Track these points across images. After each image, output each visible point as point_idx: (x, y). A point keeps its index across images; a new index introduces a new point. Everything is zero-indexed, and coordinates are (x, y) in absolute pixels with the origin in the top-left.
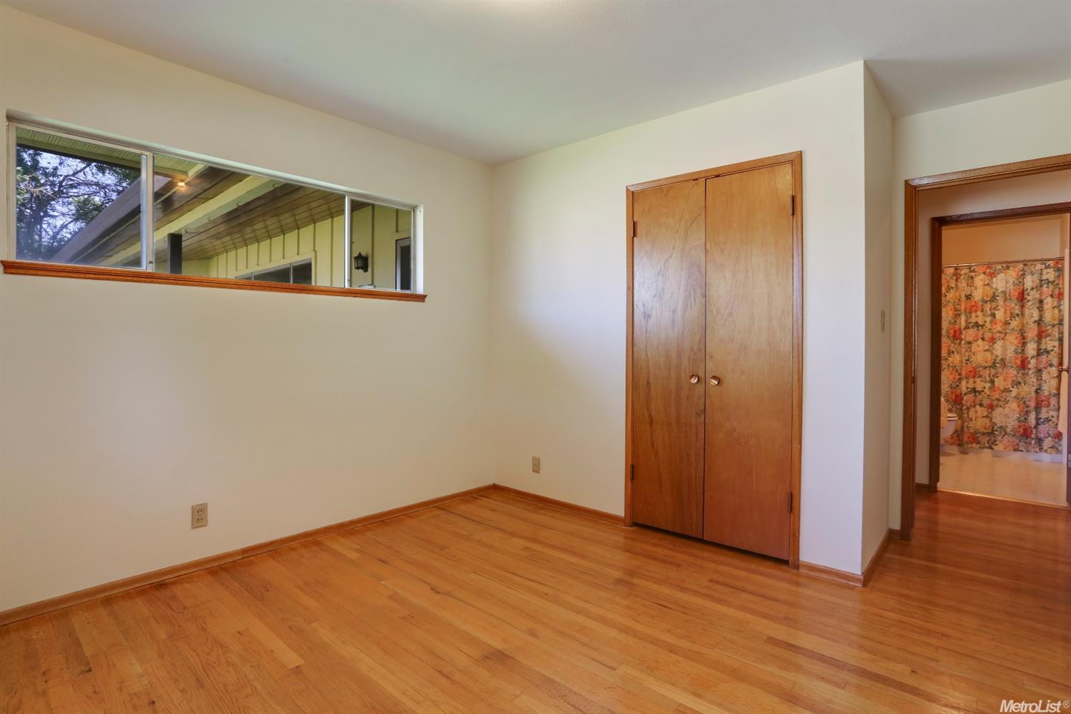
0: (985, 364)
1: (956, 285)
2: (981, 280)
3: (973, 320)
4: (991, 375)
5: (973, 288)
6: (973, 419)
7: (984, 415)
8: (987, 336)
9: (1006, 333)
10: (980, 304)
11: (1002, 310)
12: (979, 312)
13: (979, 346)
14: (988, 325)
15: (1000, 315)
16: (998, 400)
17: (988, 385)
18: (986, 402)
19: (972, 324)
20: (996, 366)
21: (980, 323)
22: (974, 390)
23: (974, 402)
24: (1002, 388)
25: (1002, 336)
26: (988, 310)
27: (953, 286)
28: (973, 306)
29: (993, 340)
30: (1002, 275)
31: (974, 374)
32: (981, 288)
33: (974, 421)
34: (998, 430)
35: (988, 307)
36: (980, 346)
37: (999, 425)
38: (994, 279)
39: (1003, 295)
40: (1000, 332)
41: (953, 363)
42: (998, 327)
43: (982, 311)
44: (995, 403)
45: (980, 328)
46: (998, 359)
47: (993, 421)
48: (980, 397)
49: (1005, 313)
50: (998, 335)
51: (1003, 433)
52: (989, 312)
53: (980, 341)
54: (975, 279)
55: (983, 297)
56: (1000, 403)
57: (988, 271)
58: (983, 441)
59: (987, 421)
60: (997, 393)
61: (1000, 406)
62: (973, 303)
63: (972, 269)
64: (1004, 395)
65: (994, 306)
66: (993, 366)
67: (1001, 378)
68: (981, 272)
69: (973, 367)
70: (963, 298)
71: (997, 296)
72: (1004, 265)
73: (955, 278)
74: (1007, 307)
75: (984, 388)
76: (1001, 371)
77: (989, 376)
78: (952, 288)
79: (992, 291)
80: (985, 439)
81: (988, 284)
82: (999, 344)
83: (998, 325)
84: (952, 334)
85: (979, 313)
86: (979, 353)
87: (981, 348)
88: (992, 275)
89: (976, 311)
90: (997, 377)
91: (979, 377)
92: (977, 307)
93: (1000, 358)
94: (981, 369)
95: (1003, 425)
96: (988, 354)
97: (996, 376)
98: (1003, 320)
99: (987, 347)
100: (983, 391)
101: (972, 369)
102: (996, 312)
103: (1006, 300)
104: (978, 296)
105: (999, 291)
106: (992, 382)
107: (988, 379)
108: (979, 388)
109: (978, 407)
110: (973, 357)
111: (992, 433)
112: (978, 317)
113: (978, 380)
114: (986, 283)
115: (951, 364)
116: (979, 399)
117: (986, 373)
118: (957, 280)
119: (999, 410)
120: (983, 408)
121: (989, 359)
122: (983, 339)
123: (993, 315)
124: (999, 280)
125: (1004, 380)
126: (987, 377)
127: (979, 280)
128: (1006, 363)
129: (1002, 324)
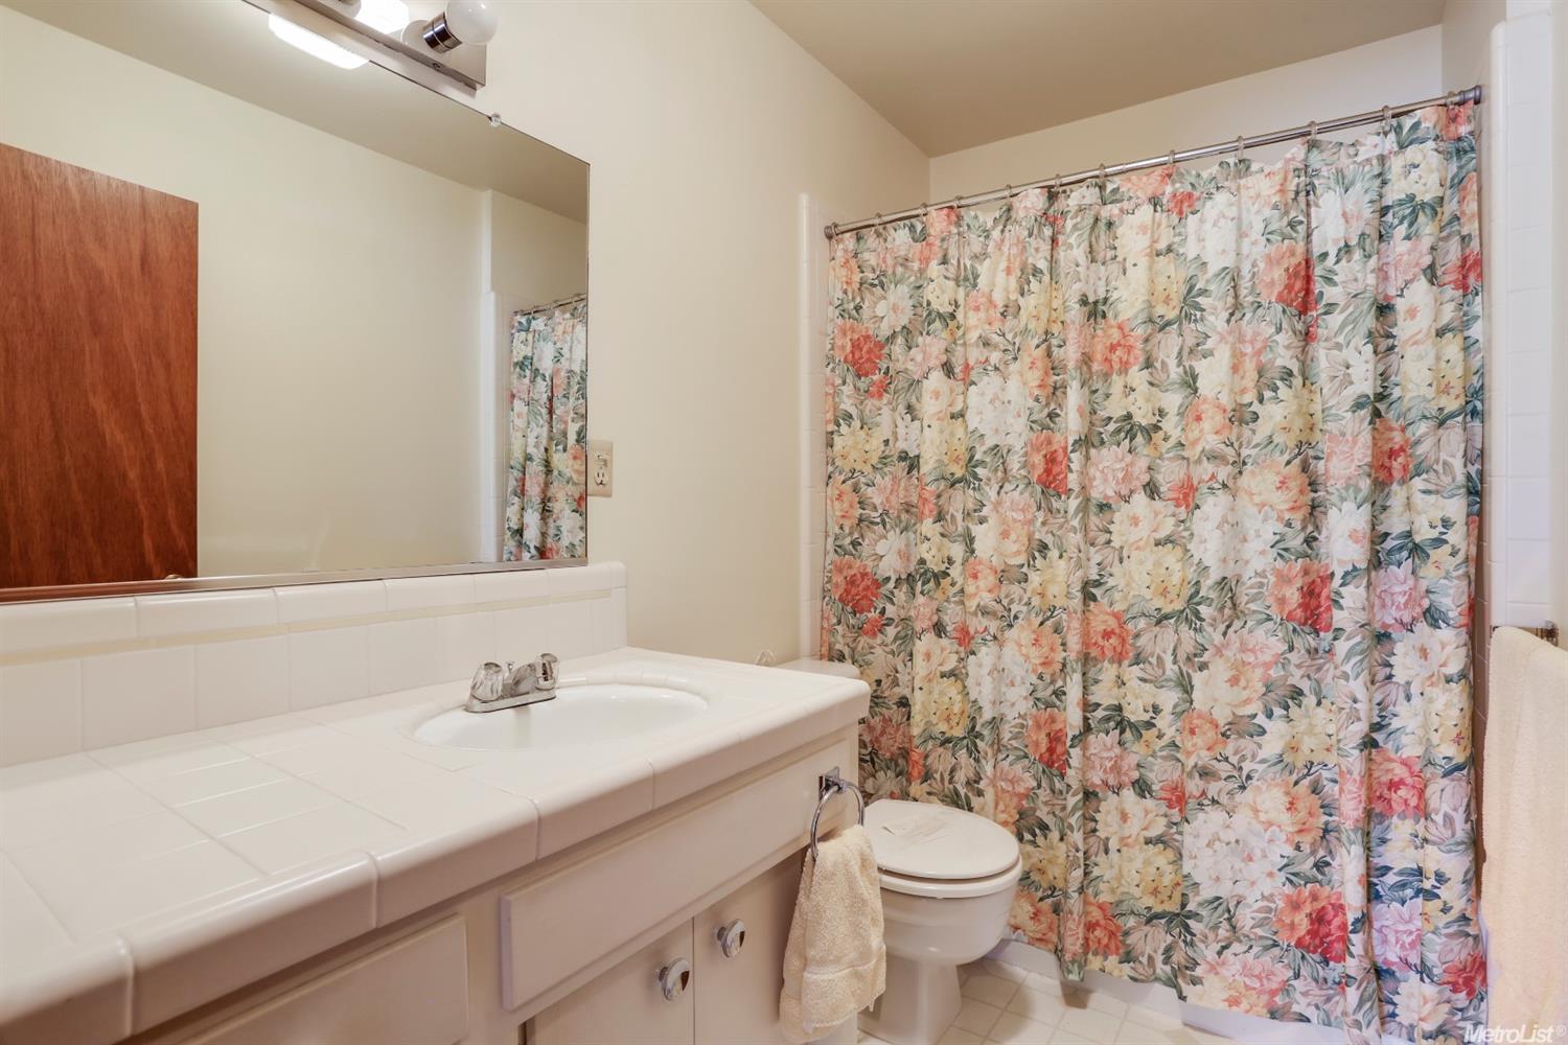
0: (1158, 603)
1: (1053, 261)
2: (1143, 229)
3: (1115, 408)
4: (1182, 656)
5: (1114, 268)
6: (1113, 845)
7: (1153, 833)
8: (1170, 475)
9: (1240, 464)
10: (1140, 332)
11: (1223, 356)
12: (1134, 370)
13: (1135, 521)
14: (1170, 425)
15: (1214, 376)
16: (1205, 773)
17: (1169, 698)
18: (1160, 774)
19: (1112, 427)
20: (1197, 614)
21: (1142, 418)
22: (1118, 719)
23: (1116, 769)
24: (1222, 716)
25: (1224, 473)
26: (1172, 363)
27: (1043, 265)
28: (1113, 348)
29: (1188, 496)
30: (1221, 198)
31: (1121, 646)
32: (1143, 262)
33: (1113, 854)
34: (1204, 912)
35: (1168, 348)
36: (1140, 520)
37: (1207, 893)
38: (1192, 220)
39: (1226, 283)
40: (1213, 457)
41: (1042, 595)
42: (1209, 434)
43: (1148, 364)
44: (1194, 786)
45: (1139, 439)
46: (1207, 583)
47: (1187, 868)
48: (1137, 751)
49: (1235, 369)
50: (1207, 468)
51: (1223, 932)
52: (1175, 372)
53: (1140, 498)
54: (1120, 231)
55: (1150, 306)
56: (1213, 789)
57: (1169, 189)
58: (1148, 950)
59: (1161, 858)
60: (1198, 740)
61: (1214, 802)
62: (1116, 335)
63: (1110, 187)
64: (1229, 750)
65: (1190, 341)
66: (1190, 615)
67: (1220, 670)
68: (1143, 196)
69: (1116, 616)
70: (1076, 313)
71: (1204, 292)
72: (1231, 159)
73: (1048, 232)
74: (1241, 339)
75: (1156, 709)
76: (1217, 638)
77: (1175, 662)
78: (1036, 271)
79: (1183, 274)
80: (1152, 941)
81: (1169, 250)
82: (1213, 507)
83: (1206, 425)
84: (1039, 470)
85: (1137, 377)
86: (1135, 554)
87: (1143, 531)
88: (1185, 205)
89: (1125, 367)
90: (1203, 667)
91: (1137, 661)
92: (1129, 349)
93: (1214, 576)
94: (1142, 623)
95: (1225, 890)
96: (1170, 557)
97: (1197, 659)
98: (1225, 400)
99: (1167, 527)
100: (1150, 725)
101: (1112, 623)
102: (1201, 366)
103: (1236, 309)
104: (1129, 300)
105: (1213, 269)
106: (1186, 686)
107: (1171, 669)
108: (1135, 713)
109: (1129, 794)
110: (1116, 569)
111: (1180, 920)
112: (1130, 394)
113: (1132, 673)
114: (1162, 245)
115: (1036, 601)
116: (1132, 760)
117: (1163, 643)
118: (1054, 240)
119: (1207, 822)
120: (1149, 803)
121: (1176, 579)
122: (1152, 490)
123: (1190, 382)
124: (1208, 226)
125: (1234, 681)
126: (1168, 659)
127: (1135, 232)
128: (1242, 600)
129: (1219, 419)
